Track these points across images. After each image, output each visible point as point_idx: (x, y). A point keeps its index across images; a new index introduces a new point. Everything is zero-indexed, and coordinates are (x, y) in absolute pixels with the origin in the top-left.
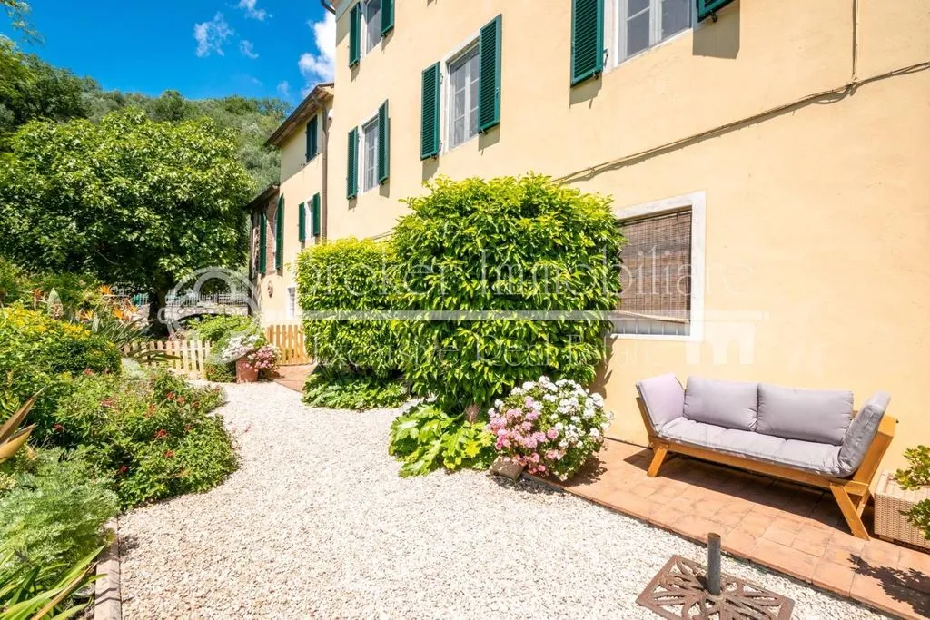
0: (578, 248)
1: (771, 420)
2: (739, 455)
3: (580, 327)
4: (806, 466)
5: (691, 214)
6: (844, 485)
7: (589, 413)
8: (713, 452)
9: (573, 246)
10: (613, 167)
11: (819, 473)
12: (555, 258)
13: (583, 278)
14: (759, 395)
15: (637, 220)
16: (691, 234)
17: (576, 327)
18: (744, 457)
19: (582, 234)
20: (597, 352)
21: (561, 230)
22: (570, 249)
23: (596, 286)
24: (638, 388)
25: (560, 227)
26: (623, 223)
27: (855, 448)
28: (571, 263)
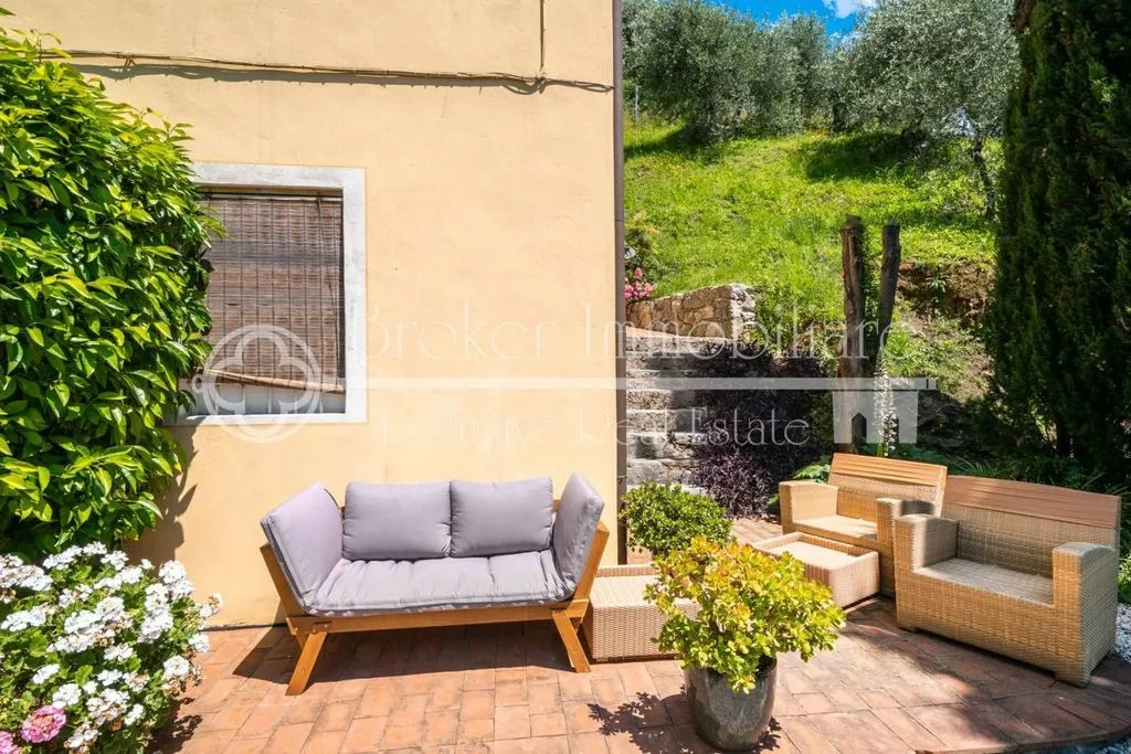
0: (104, 221)
1: (472, 534)
2: (444, 608)
3: (117, 413)
4: (529, 598)
5: (341, 203)
6: (565, 609)
7: (158, 622)
8: (408, 615)
9: (90, 213)
10: (181, 70)
11: (542, 602)
12: (31, 232)
13: (123, 295)
14: (453, 499)
15: (240, 194)
16: (342, 239)
17: (104, 411)
18: (452, 607)
19: (114, 189)
20: (160, 461)
21: (50, 163)
22: (80, 218)
23: (158, 318)
24: (267, 529)
25: (45, 155)
26: (209, 193)
27: (579, 556)
28: (86, 252)
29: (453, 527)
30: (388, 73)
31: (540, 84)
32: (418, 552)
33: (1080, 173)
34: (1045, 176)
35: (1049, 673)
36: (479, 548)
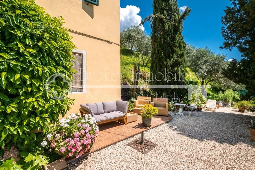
4: (121, 116)
5: (82, 56)
6: (125, 117)
14: (103, 104)
29: (104, 109)
30: (90, 36)
31: (112, 43)
32: (100, 113)
33: (160, 63)
34: (157, 63)
35: (165, 116)
36: (108, 111)
